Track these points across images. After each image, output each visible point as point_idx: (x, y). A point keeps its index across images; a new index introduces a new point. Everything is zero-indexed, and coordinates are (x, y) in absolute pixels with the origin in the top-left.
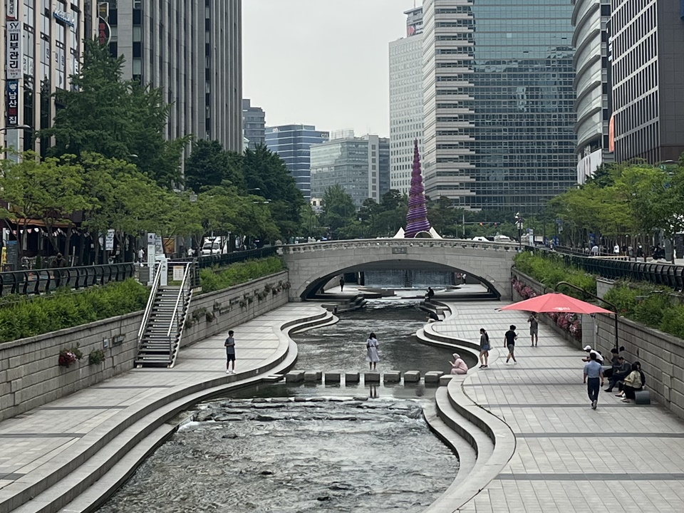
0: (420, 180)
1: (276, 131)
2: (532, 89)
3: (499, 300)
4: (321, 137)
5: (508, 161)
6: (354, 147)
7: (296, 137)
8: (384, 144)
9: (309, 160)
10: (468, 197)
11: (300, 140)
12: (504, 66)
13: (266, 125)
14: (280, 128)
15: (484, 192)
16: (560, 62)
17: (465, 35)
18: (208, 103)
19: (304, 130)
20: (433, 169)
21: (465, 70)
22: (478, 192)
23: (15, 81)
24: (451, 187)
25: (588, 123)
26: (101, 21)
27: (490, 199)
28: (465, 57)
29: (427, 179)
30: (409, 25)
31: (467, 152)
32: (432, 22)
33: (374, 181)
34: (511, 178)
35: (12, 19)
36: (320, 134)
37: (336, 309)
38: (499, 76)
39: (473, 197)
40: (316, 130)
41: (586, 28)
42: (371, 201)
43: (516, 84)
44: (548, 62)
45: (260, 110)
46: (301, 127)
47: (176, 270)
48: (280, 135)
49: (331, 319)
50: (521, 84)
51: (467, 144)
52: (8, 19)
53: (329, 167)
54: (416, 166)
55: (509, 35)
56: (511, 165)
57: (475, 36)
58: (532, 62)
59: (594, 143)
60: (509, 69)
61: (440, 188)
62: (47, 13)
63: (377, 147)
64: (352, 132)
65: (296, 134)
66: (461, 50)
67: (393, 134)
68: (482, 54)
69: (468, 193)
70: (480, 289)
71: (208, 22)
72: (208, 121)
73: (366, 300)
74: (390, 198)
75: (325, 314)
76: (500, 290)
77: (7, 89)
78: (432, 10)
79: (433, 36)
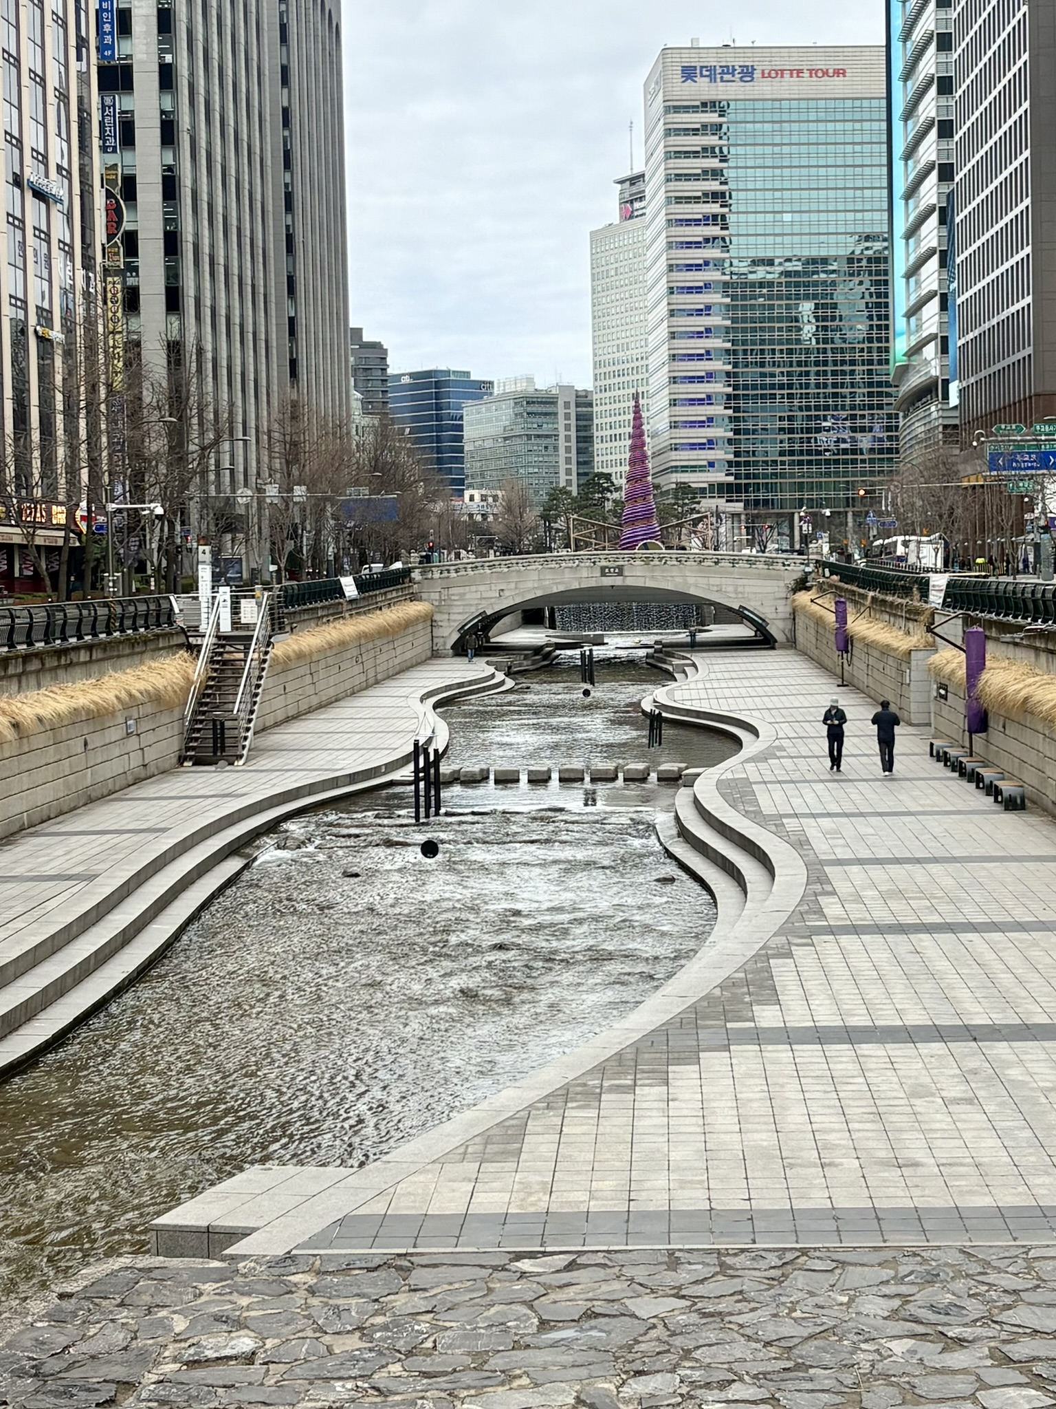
0: (644, 457)
1: (406, 380)
2: (824, 306)
3: (773, 648)
4: (480, 389)
5: (786, 424)
6: (533, 404)
8: (583, 401)
9: (460, 428)
10: (721, 485)
11: (448, 395)
12: (779, 269)
13: (389, 371)
14: (412, 375)
15: (747, 476)
16: (869, 260)
17: (715, 217)
18: (292, 334)
19: (452, 378)
20: (665, 439)
22: (737, 476)
24: (693, 469)
26: (109, 195)
27: (757, 486)
28: (716, 253)
29: (654, 455)
30: (623, 202)
31: (719, 410)
32: (661, 197)
33: (568, 460)
34: (792, 453)
36: (478, 384)
37: (510, 668)
38: (770, 284)
39: (729, 485)
40: (473, 378)
42: (564, 491)
43: (798, 297)
44: (850, 260)
45: (378, 345)
46: (448, 372)
49: (502, 683)
50: (807, 297)
51: (719, 398)
53: (495, 440)
54: (638, 435)
55: (787, 217)
56: (791, 431)
57: (731, 219)
58: (825, 261)
59: (928, 392)
60: (787, 273)
61: (675, 469)
62: (18, 182)
63: (573, 405)
64: (530, 380)
65: (438, 384)
66: (709, 241)
67: (599, 383)
68: (744, 248)
70: (742, 631)
72: (293, 365)
73: (558, 652)
74: (596, 487)
75: (493, 676)
76: (775, 630)
78: (660, 175)
79: (661, 220)
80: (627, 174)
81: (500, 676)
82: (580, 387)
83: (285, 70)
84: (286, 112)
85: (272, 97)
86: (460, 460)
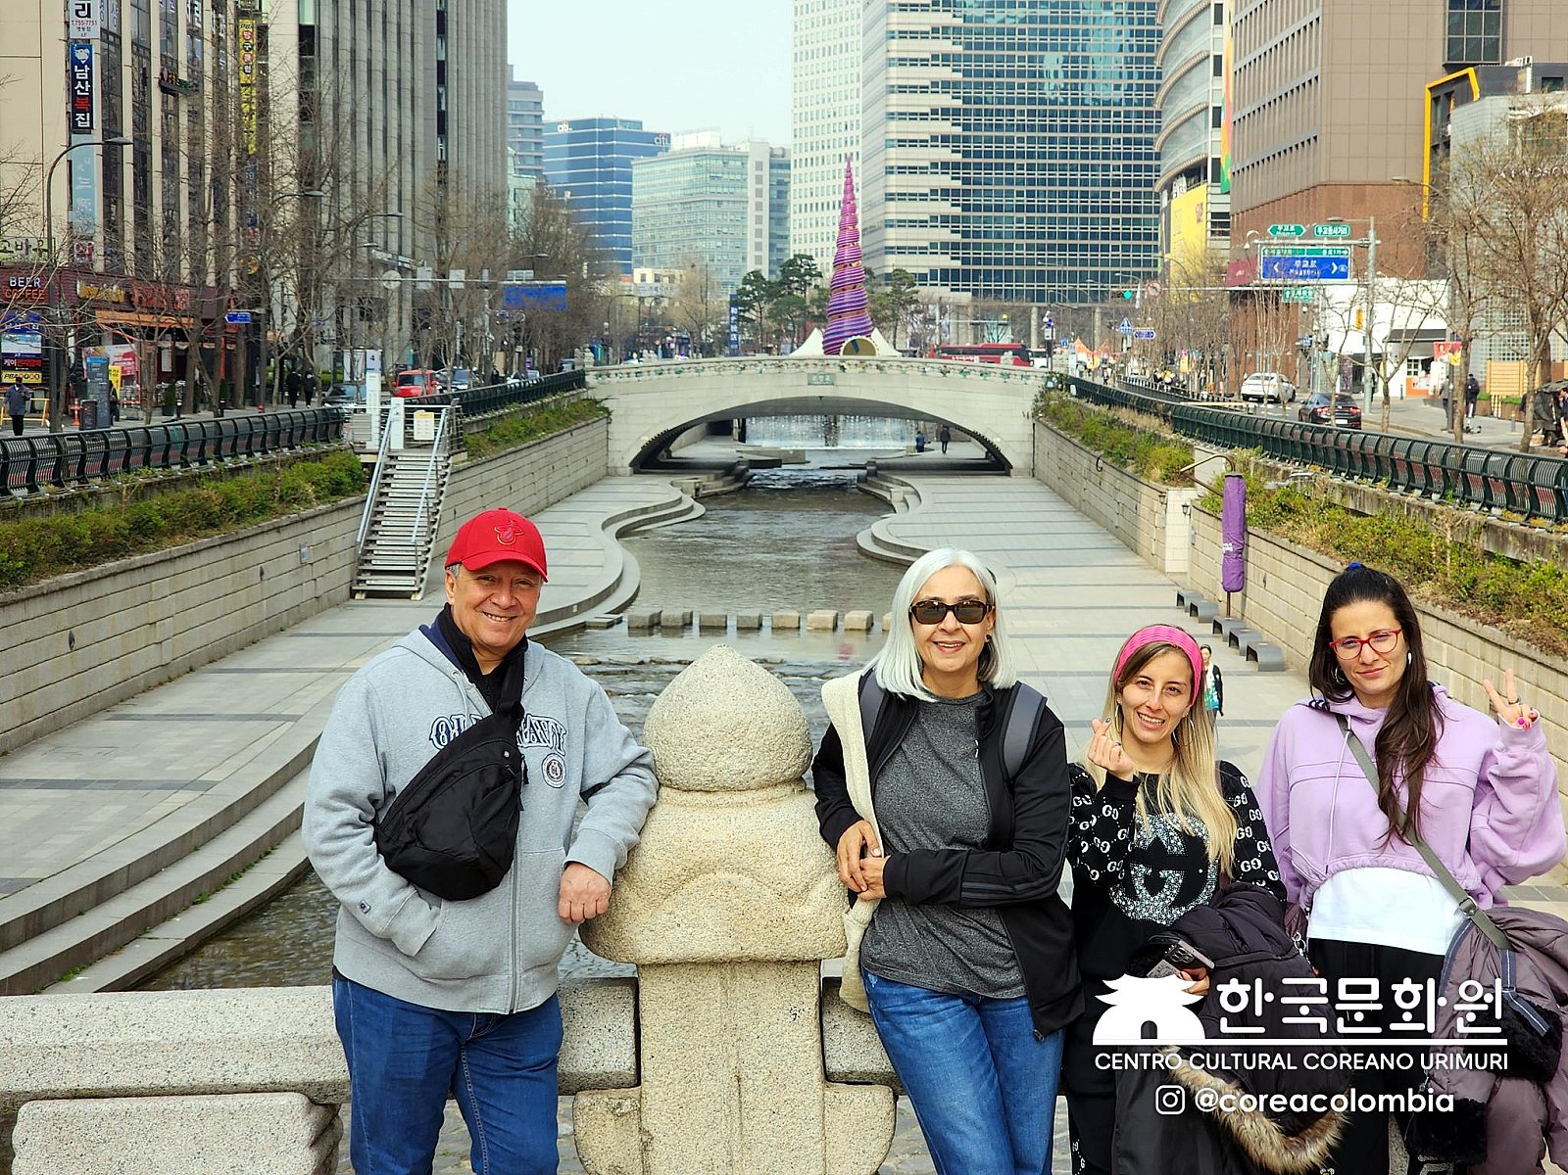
0: (853, 234)
1: (565, 129)
3: (1008, 474)
4: (652, 144)
5: (1024, 200)
6: (719, 164)
8: (779, 163)
9: (628, 190)
10: (945, 272)
11: (612, 149)
13: (544, 118)
14: (573, 124)
15: (977, 261)
18: (442, 80)
19: (621, 128)
20: (878, 214)
22: (965, 261)
23: (86, 44)
24: (912, 250)
27: (987, 274)
29: (869, 233)
31: (946, 181)
33: (758, 233)
34: (1031, 235)
36: (651, 137)
37: (697, 490)
38: (1011, 31)
39: (955, 271)
40: (646, 129)
43: (1043, 47)
45: (533, 87)
46: (613, 123)
48: (572, 138)
49: (691, 509)
50: (1053, 47)
51: (945, 166)
53: (670, 203)
56: (1031, 209)
59: (1193, 172)
61: (892, 250)
63: (766, 166)
67: (798, 141)
69: (945, 261)
70: (974, 452)
72: (442, 117)
73: (751, 471)
74: (795, 270)
75: (680, 501)
76: (1012, 455)
81: (688, 501)
82: (775, 144)
86: (627, 229)
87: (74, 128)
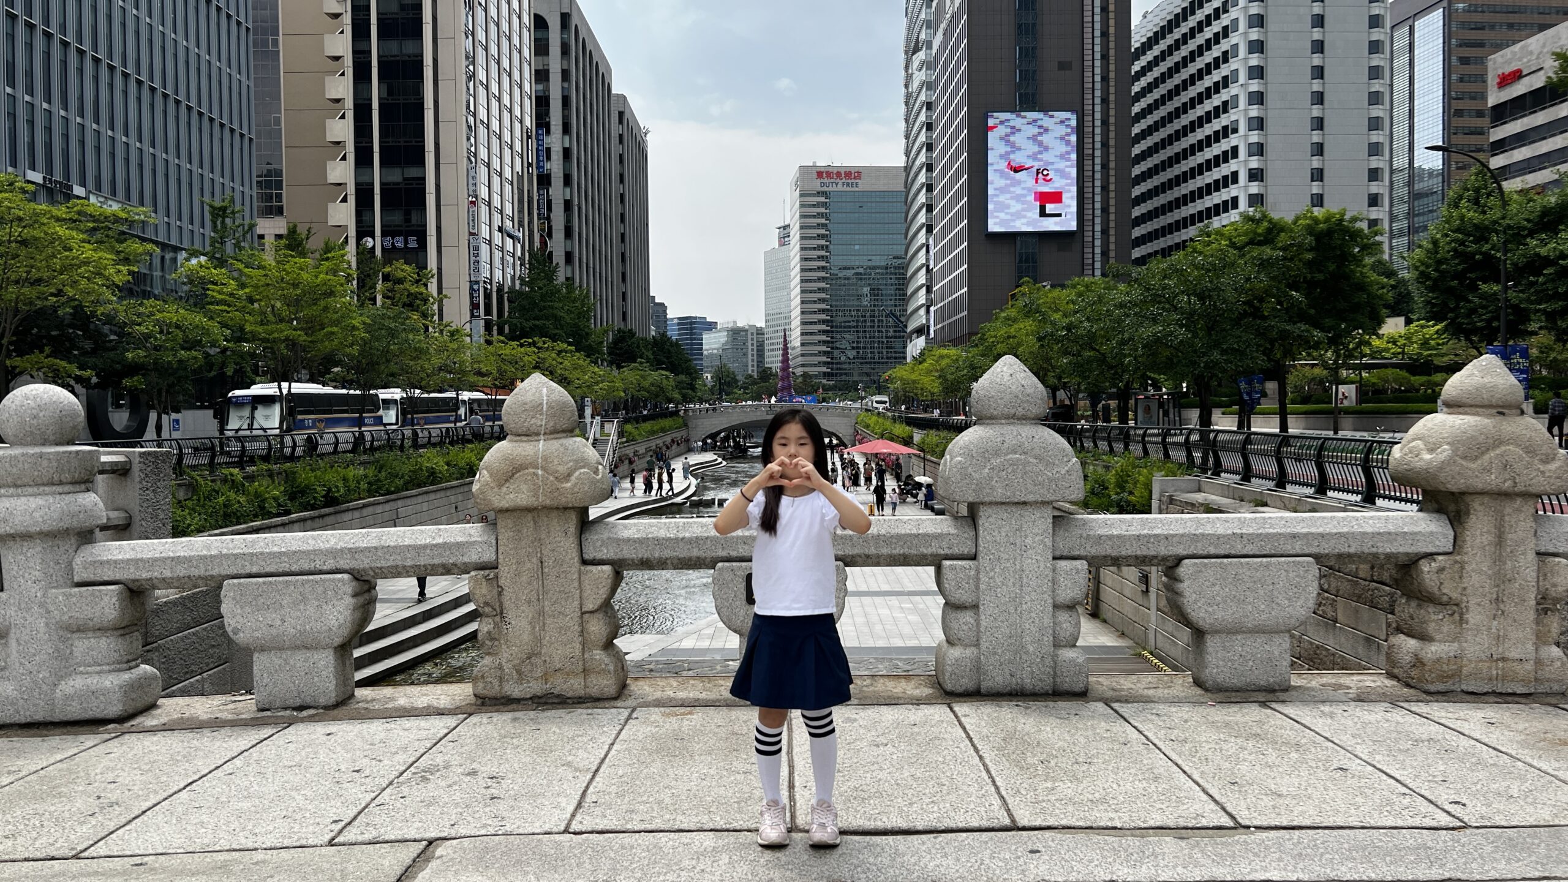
0: (788, 359)
1: (676, 321)
2: (874, 289)
4: (711, 326)
6: (736, 333)
7: (693, 326)
8: (760, 332)
9: (702, 344)
10: (824, 373)
11: (695, 328)
12: (853, 271)
13: (668, 316)
14: (679, 319)
15: (837, 369)
16: (895, 268)
17: (823, 246)
18: (624, 299)
19: (697, 320)
20: (798, 351)
21: (823, 274)
22: (832, 369)
23: (477, 282)
24: (811, 365)
25: (915, 316)
26: (541, 236)
27: (841, 374)
28: (823, 264)
29: (794, 358)
30: (780, 238)
31: (824, 338)
32: (798, 236)
33: (753, 360)
34: (858, 358)
35: (474, 234)
36: (711, 323)
38: (848, 279)
39: (828, 373)
40: (708, 320)
41: (915, 241)
42: (751, 376)
43: (862, 285)
44: (887, 268)
45: (662, 304)
46: (696, 318)
47: (607, 425)
48: (679, 324)
49: (721, 463)
50: (866, 285)
51: (824, 332)
52: (471, 234)
53: (718, 349)
54: (785, 349)
55: (857, 247)
56: (858, 348)
57: (831, 247)
58: (874, 268)
59: (921, 331)
60: (857, 274)
61: (803, 365)
62: (500, 229)
63: (755, 334)
64: (735, 322)
65: (691, 323)
66: (820, 258)
67: (767, 324)
68: (836, 261)
69: (824, 369)
71: (623, 235)
72: (624, 314)
74: (765, 374)
75: (716, 460)
77: (471, 288)
78: (798, 226)
79: (798, 247)
80: (782, 224)
81: (720, 460)
82: (758, 325)
83: (622, 176)
84: (622, 196)
85: (616, 188)
86: (701, 359)
87: (472, 315)
